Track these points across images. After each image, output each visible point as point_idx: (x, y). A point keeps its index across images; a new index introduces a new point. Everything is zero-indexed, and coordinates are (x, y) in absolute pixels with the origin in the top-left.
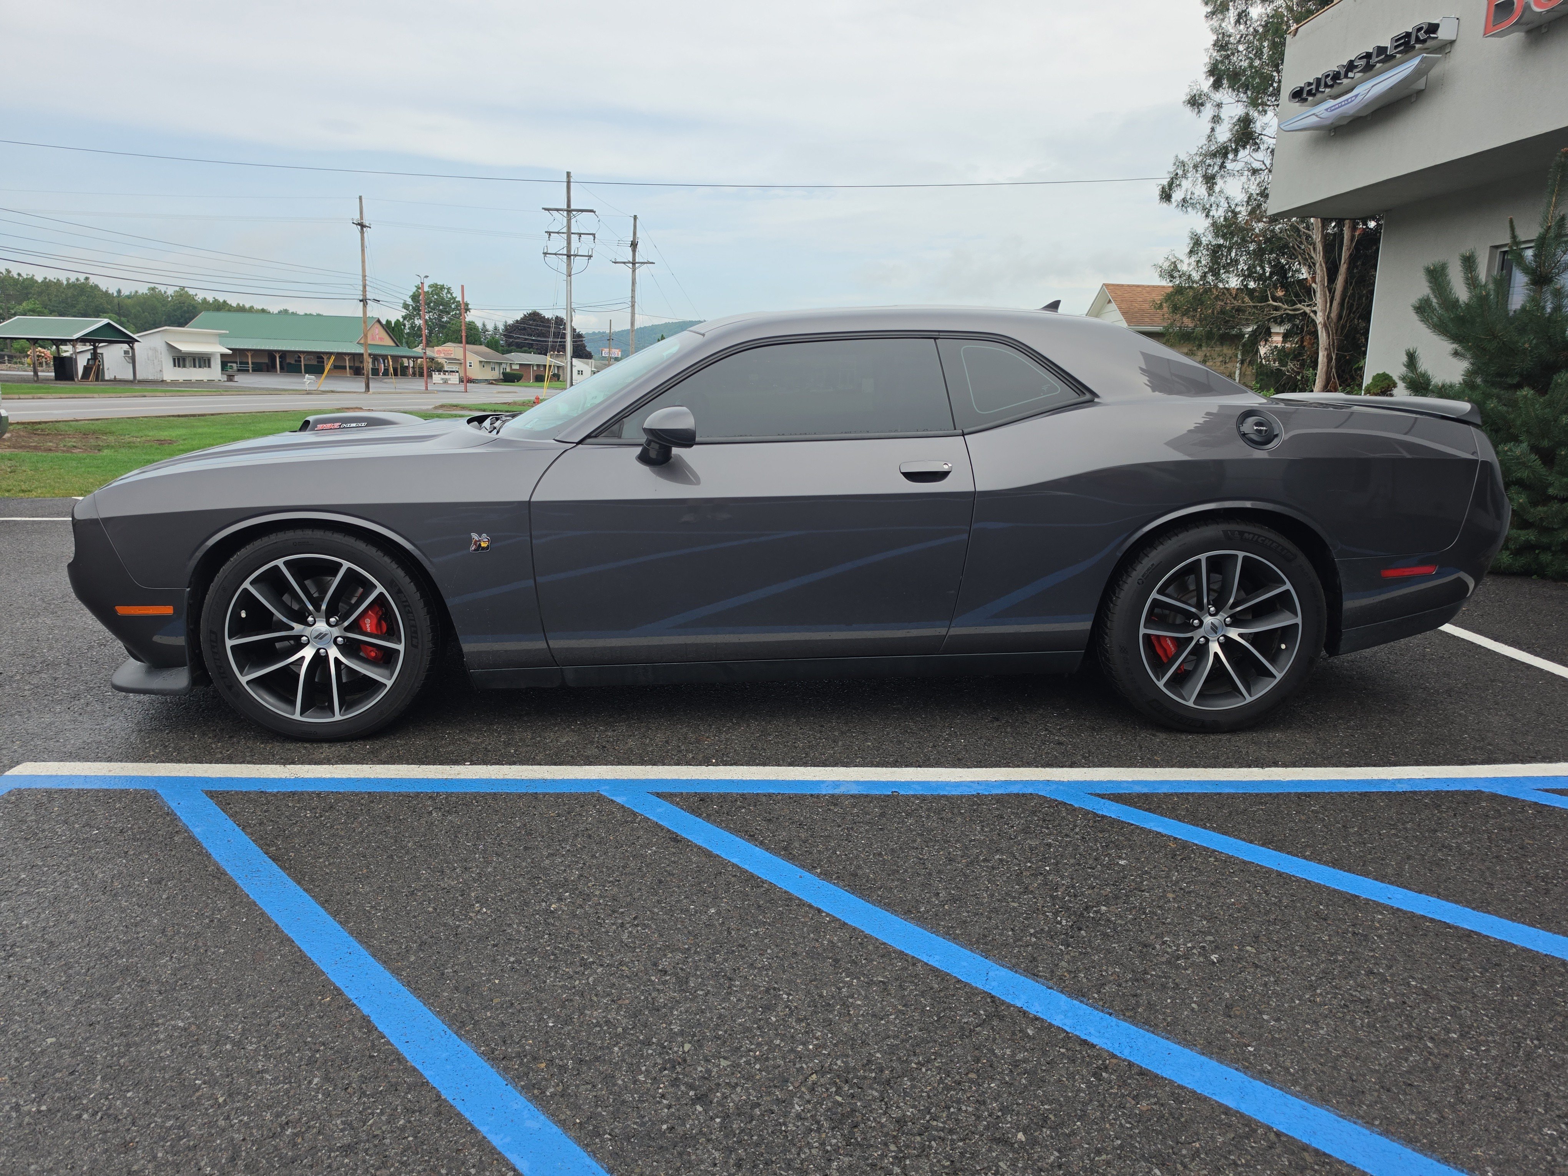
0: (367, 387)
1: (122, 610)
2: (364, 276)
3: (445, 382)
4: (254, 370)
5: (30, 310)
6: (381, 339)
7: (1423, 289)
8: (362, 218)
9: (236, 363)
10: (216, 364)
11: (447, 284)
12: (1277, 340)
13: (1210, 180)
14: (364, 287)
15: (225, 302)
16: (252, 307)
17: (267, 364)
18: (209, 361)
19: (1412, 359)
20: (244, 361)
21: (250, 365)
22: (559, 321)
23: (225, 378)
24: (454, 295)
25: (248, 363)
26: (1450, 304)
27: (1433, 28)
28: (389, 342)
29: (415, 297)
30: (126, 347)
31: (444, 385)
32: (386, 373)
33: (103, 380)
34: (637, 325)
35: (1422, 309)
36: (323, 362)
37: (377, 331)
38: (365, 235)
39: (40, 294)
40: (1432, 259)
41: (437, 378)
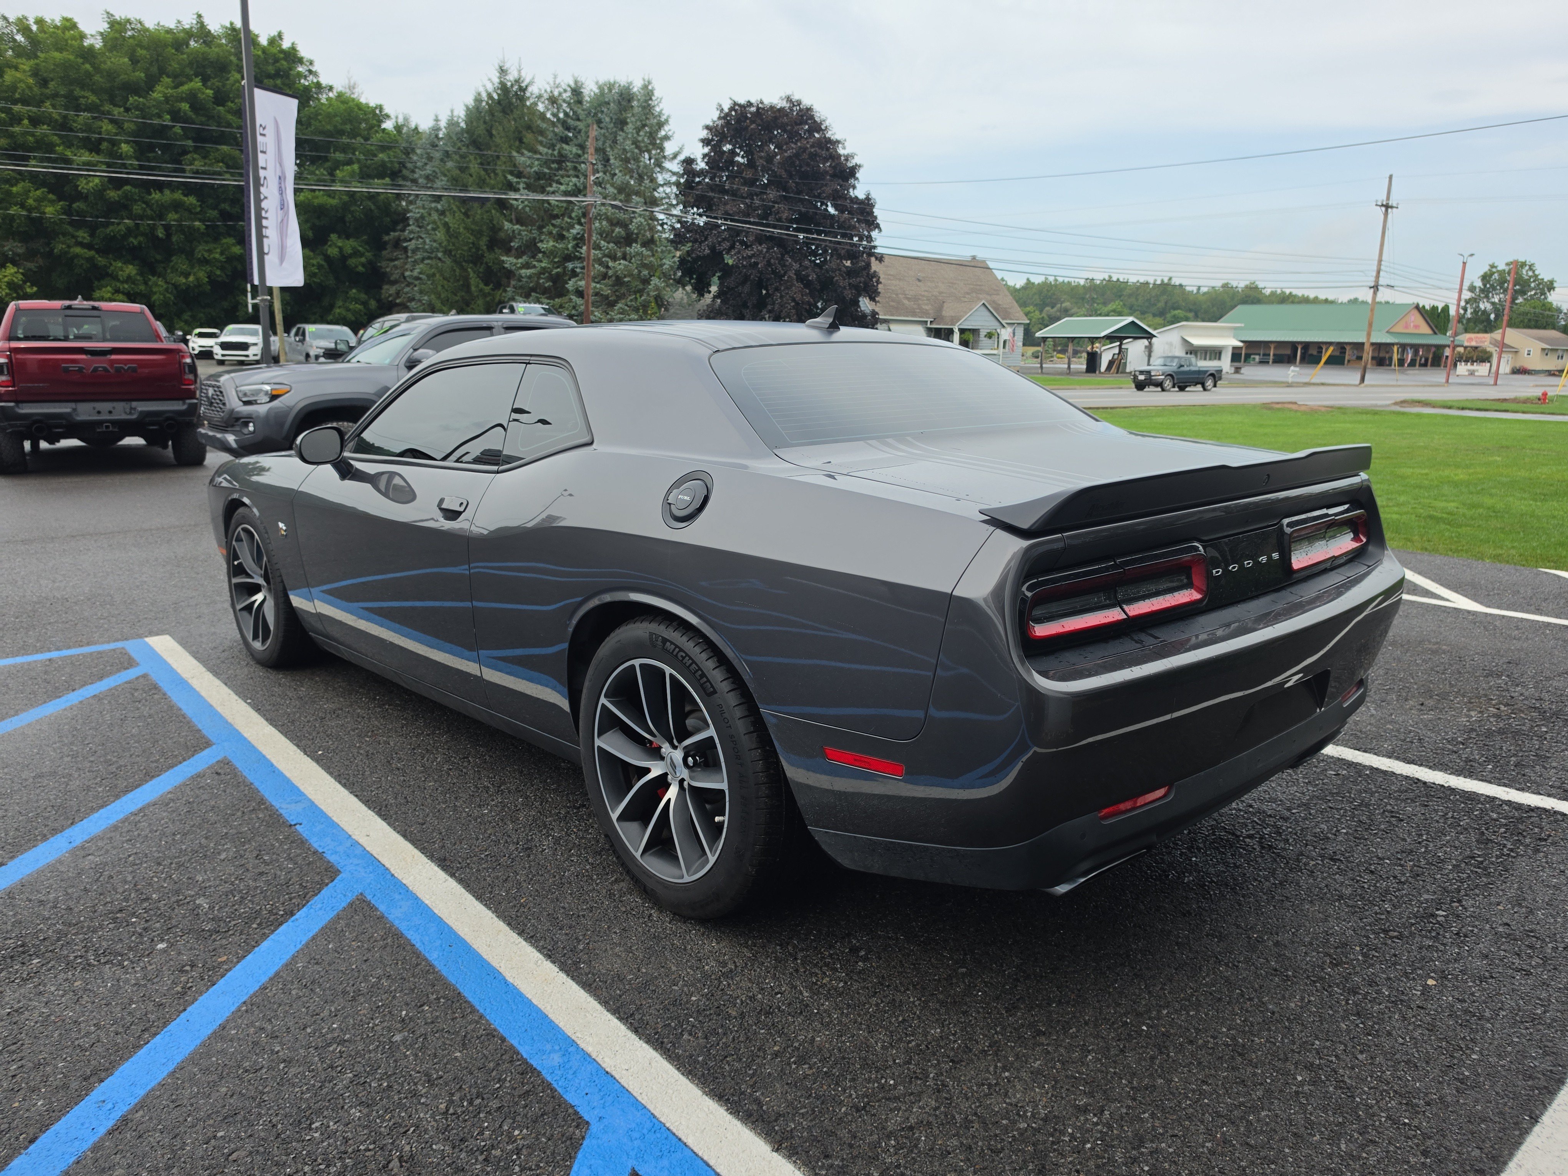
0: (1363, 379)
2: (1380, 261)
3: (1472, 373)
4: (1275, 362)
5: (1114, 311)
6: (1416, 327)
8: (1388, 198)
9: (1259, 354)
10: (1227, 357)
11: (1530, 260)
14: (1378, 272)
15: (1290, 293)
16: (1316, 298)
17: (1289, 356)
18: (1220, 353)
20: (1267, 352)
21: (1271, 357)
23: (1233, 370)
24: (1537, 273)
25: (1269, 355)
28: (1425, 329)
29: (1485, 278)
30: (1145, 342)
31: (1471, 377)
32: (1412, 364)
33: (1124, 372)
36: (1321, 352)
37: (1413, 318)
38: (1390, 216)
39: (1130, 296)
41: (1462, 369)
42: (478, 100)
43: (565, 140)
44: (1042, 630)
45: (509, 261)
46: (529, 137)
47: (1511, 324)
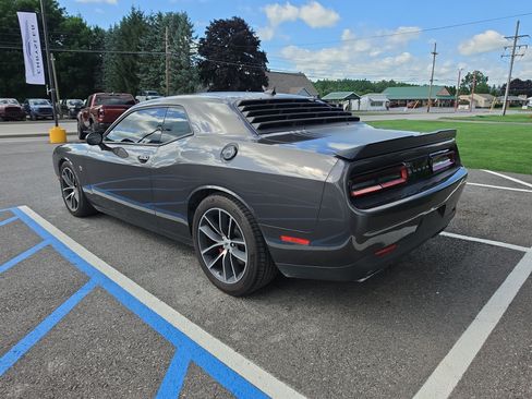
0: (428, 111)
3: (463, 108)
6: (445, 94)
8: (435, 51)
11: (480, 71)
14: (432, 75)
15: (405, 83)
17: (404, 104)
18: (382, 104)
24: (483, 75)
28: (448, 94)
29: (467, 77)
30: (358, 100)
32: (444, 106)
37: (444, 91)
38: (436, 57)
41: (460, 106)
42: (124, 19)
43: (157, 33)
44: (356, 193)
45: (139, 75)
46: (144, 33)
47: (475, 92)
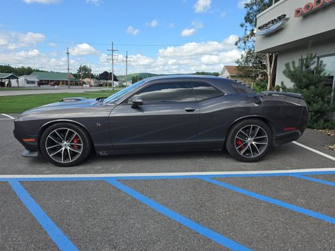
0: (69, 87)
1: (24, 140)
3: (86, 86)
6: (72, 78)
7: (284, 68)
12: (260, 77)
13: (245, 42)
18: (35, 82)
19: (282, 82)
22: (111, 73)
23: (38, 86)
24: (88, 68)
26: (290, 71)
27: (285, 15)
28: (74, 78)
29: (80, 68)
30: (16, 80)
34: (128, 74)
35: (284, 72)
36: (60, 82)
37: (71, 76)
40: (286, 62)
